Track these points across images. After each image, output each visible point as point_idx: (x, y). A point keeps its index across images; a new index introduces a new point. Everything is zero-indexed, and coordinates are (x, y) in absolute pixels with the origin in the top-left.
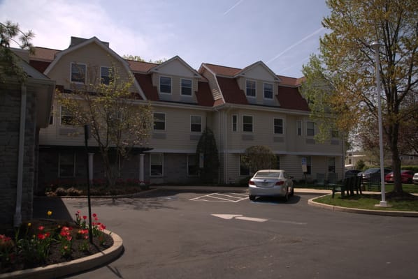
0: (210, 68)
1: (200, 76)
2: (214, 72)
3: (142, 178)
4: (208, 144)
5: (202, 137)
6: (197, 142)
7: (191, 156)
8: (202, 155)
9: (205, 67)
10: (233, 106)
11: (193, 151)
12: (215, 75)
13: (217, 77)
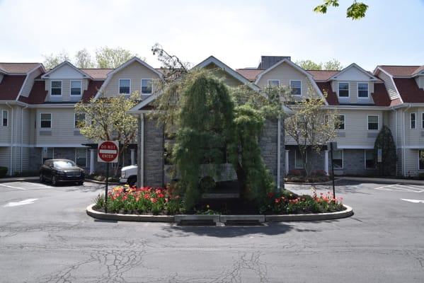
0: (384, 70)
1: (375, 79)
2: (391, 73)
3: (327, 170)
4: (386, 141)
5: (379, 135)
6: (375, 139)
7: (368, 151)
8: (380, 151)
9: (380, 69)
10: (411, 105)
11: (372, 147)
12: (391, 77)
13: (394, 79)
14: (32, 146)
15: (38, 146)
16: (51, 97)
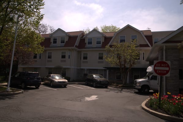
14: (79, 68)
15: (82, 68)
16: (87, 45)
